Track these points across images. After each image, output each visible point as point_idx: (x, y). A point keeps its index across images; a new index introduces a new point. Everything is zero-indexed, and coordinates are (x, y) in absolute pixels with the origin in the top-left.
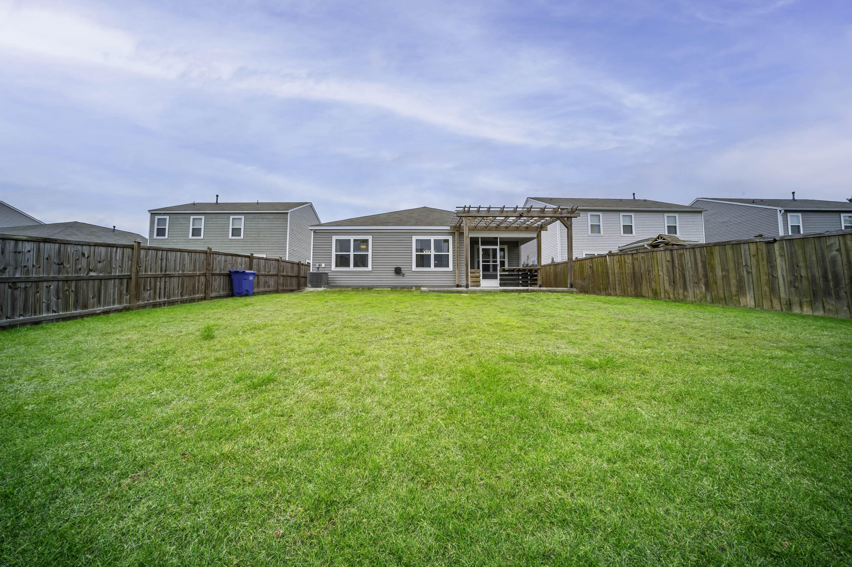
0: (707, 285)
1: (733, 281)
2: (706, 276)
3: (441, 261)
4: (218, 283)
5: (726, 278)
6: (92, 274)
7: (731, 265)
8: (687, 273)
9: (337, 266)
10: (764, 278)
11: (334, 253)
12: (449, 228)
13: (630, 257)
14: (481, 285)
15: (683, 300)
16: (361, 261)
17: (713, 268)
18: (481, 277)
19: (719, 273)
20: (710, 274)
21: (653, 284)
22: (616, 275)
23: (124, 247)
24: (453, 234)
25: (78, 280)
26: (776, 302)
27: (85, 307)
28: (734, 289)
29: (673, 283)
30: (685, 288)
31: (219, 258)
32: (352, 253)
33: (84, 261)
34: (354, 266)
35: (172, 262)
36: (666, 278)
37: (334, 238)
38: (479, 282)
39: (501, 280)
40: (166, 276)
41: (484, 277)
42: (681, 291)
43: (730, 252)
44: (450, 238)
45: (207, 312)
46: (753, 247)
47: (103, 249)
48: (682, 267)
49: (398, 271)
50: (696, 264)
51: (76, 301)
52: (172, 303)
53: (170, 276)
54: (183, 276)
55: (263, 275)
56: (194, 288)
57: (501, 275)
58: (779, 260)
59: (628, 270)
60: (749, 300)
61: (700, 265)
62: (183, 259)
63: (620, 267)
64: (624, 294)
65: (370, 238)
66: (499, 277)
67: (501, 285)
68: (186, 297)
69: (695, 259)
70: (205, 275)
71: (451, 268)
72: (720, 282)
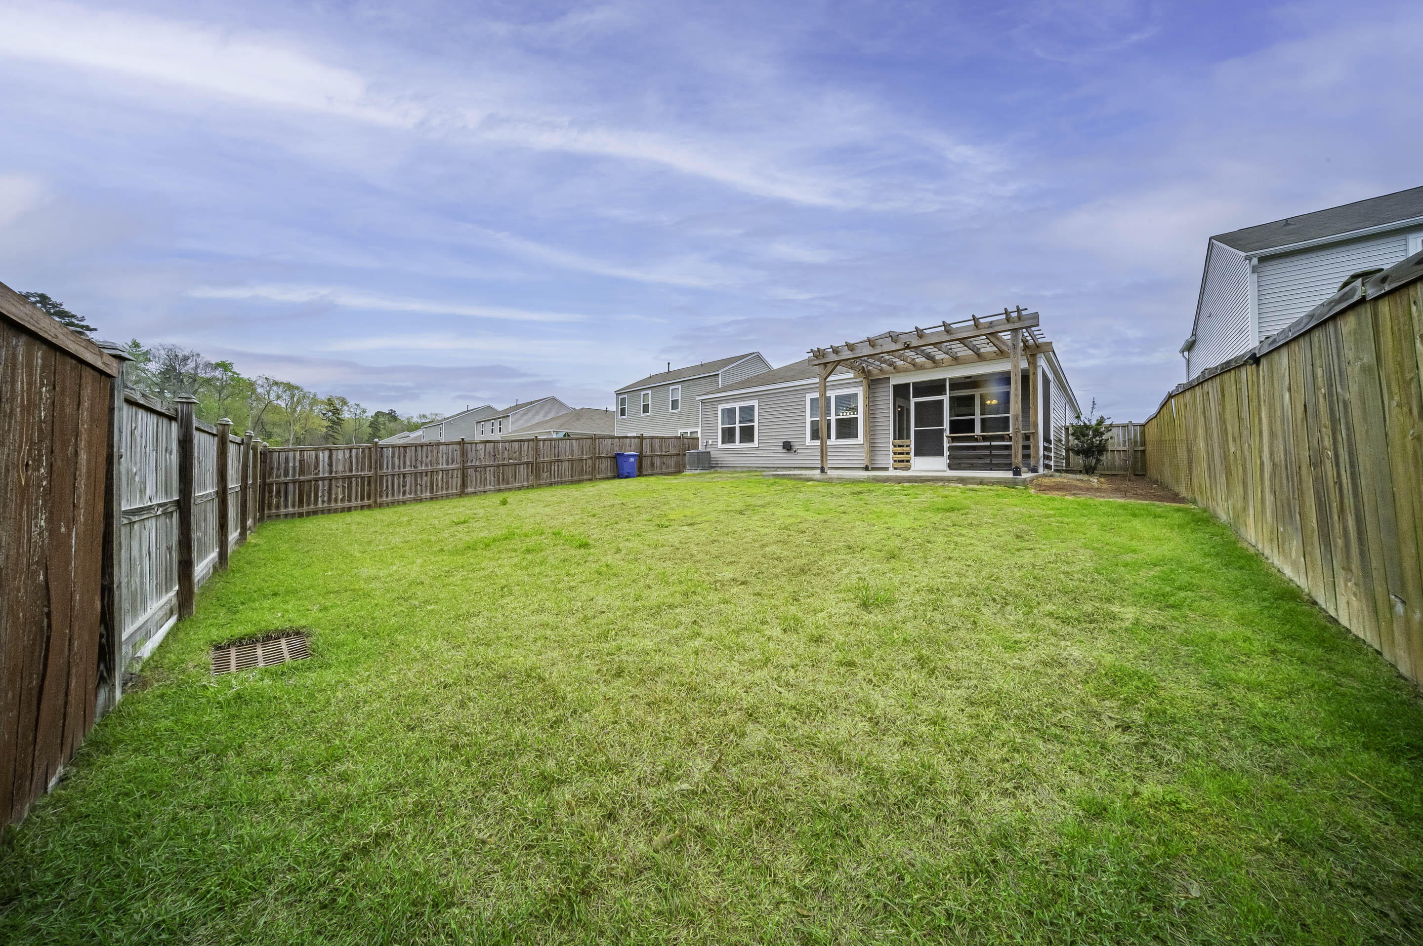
3: (847, 429)
4: (605, 465)
6: (511, 461)
9: (723, 443)
11: (720, 427)
12: (852, 375)
14: (912, 468)
16: (747, 434)
18: (912, 453)
23: (529, 440)
24: (862, 384)
25: (503, 465)
27: (508, 483)
31: (605, 442)
32: (737, 426)
33: (506, 453)
34: (740, 442)
35: (563, 450)
37: (721, 407)
38: (908, 461)
39: (949, 457)
40: (558, 461)
41: (919, 453)
44: (859, 391)
45: (586, 490)
47: (516, 444)
49: (788, 446)
51: (503, 479)
52: (562, 483)
53: (561, 461)
54: (572, 460)
55: (657, 456)
56: (582, 470)
57: (950, 448)
62: (572, 446)
65: (755, 403)
66: (946, 453)
67: (951, 467)
68: (575, 478)
70: (591, 458)
71: (860, 439)
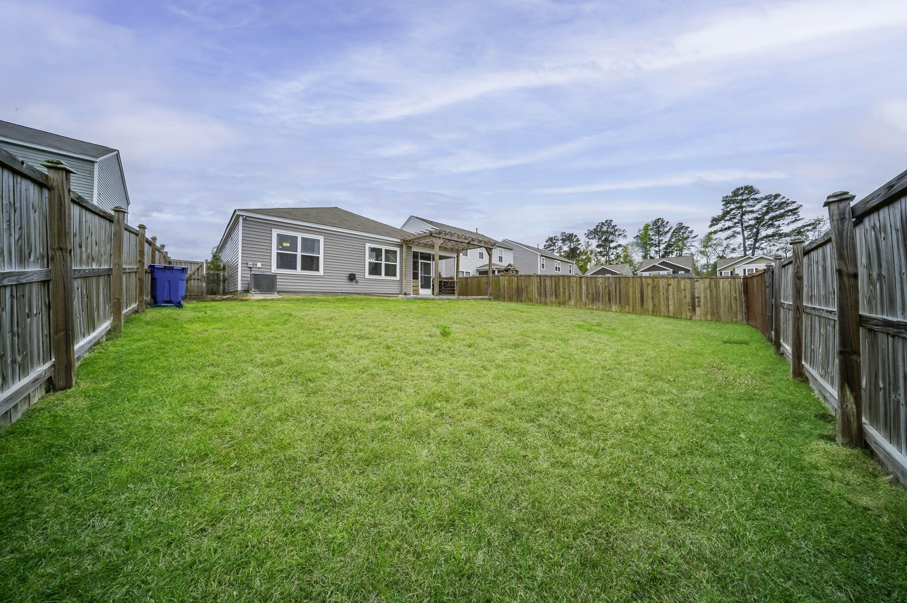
0: (556, 296)
1: (567, 294)
2: (556, 291)
3: (391, 271)
5: (564, 292)
7: (567, 286)
8: (547, 289)
9: (278, 267)
10: (578, 293)
11: (274, 251)
12: (399, 241)
13: (516, 278)
14: (421, 294)
15: (545, 304)
17: (559, 287)
18: (420, 287)
19: (562, 290)
20: (558, 291)
21: (529, 295)
22: (506, 289)
24: (401, 246)
26: (581, 303)
28: (567, 298)
29: (540, 294)
30: (546, 297)
32: (299, 254)
36: (536, 291)
37: (275, 233)
38: (420, 290)
41: (422, 287)
42: (544, 299)
43: (566, 280)
44: (398, 250)
46: (575, 279)
48: (545, 286)
49: (352, 277)
50: (552, 285)
58: (583, 285)
59: (514, 285)
60: (572, 302)
61: (553, 286)
63: (509, 284)
64: (511, 300)
65: (321, 239)
66: (432, 288)
67: (433, 294)
69: (552, 283)
71: (398, 278)
72: (561, 294)
